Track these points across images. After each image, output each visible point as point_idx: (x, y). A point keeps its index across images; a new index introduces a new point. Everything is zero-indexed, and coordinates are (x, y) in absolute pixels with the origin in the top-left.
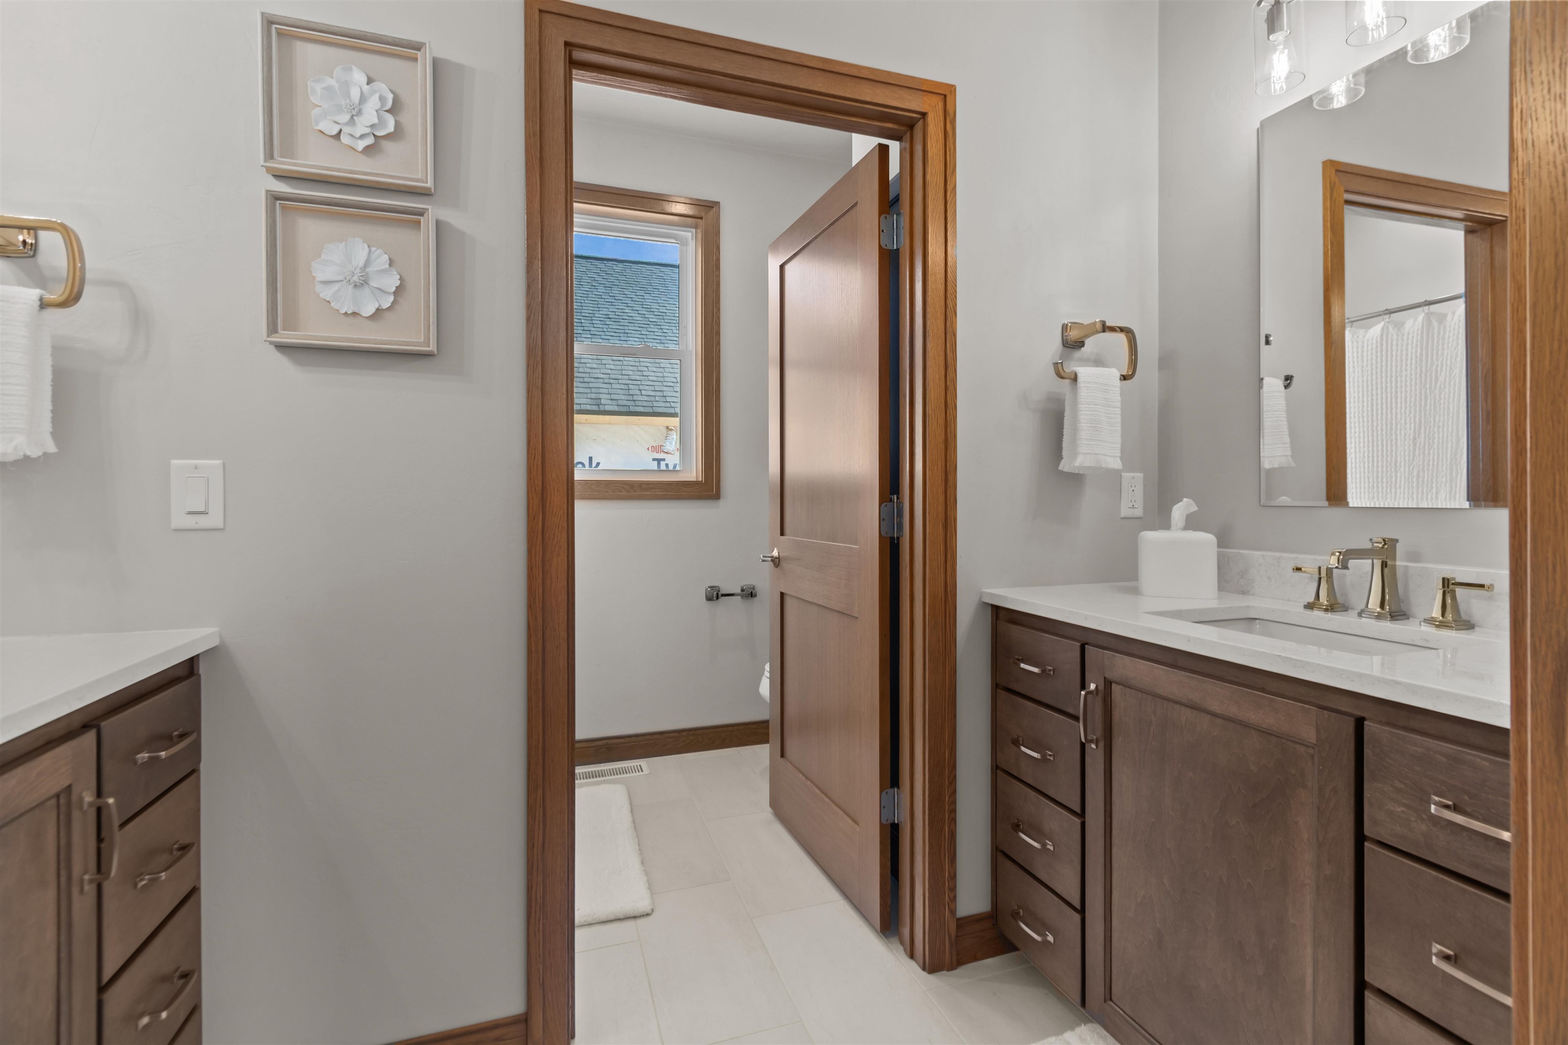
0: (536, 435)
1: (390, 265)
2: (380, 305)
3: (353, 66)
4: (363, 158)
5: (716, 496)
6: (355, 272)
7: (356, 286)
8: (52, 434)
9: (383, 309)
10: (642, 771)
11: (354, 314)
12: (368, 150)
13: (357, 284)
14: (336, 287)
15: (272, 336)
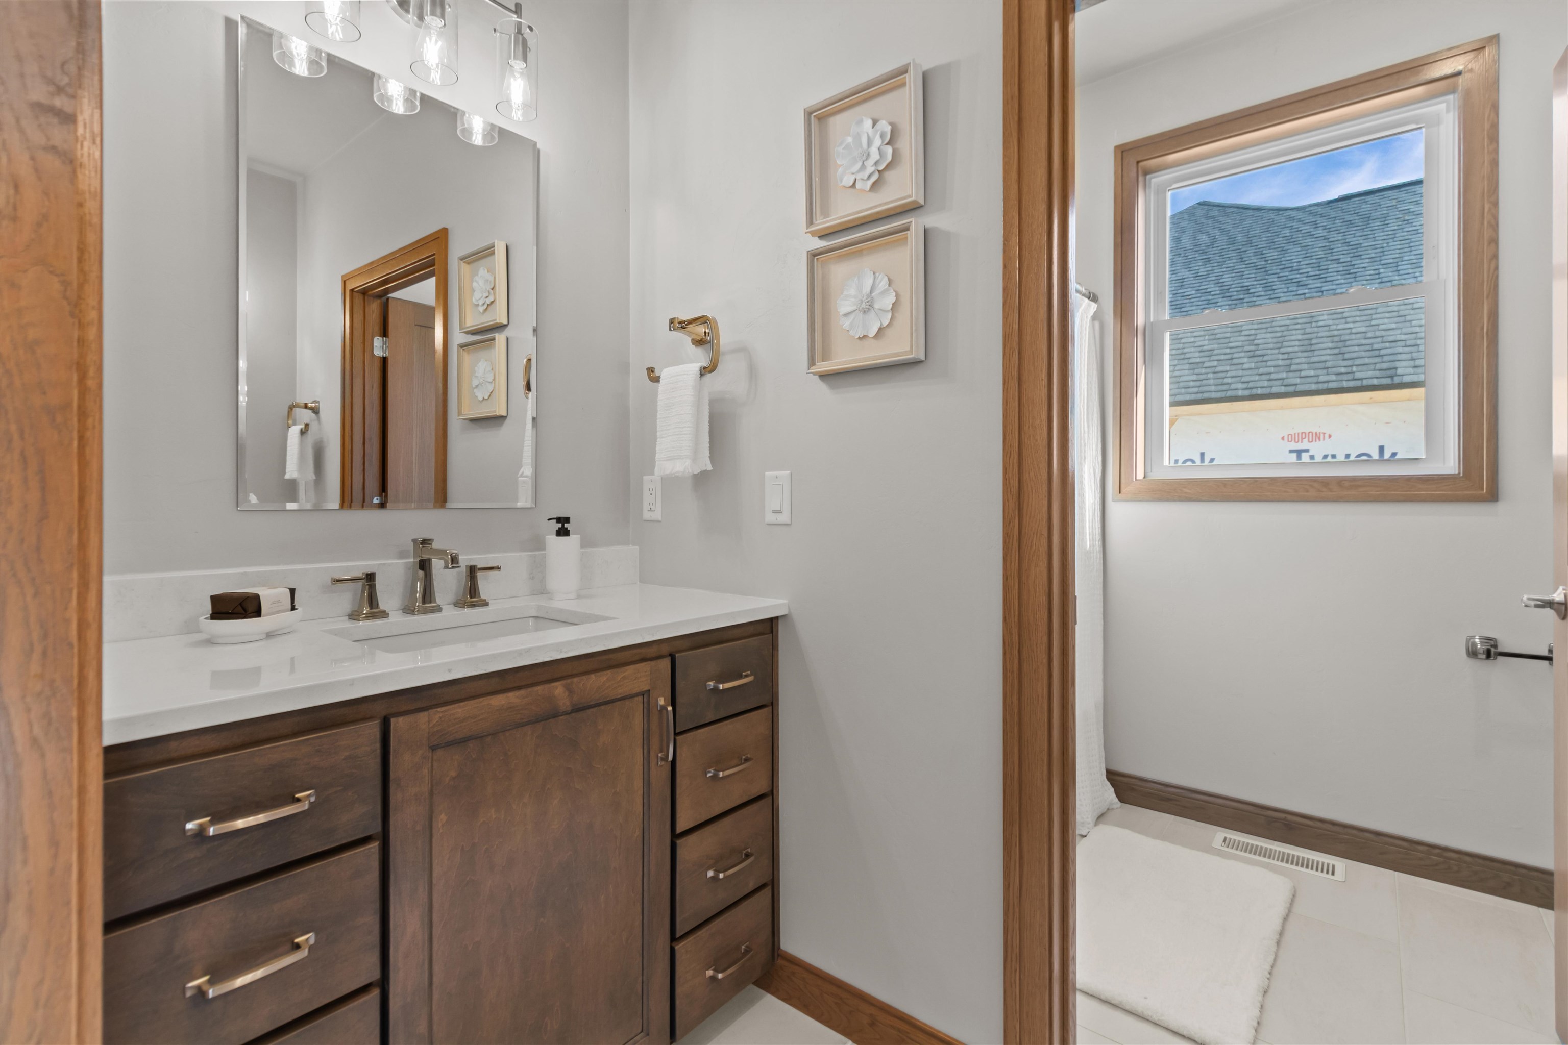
0: (1011, 430)
1: (889, 285)
2: (881, 324)
3: (863, 117)
4: (872, 195)
5: (1493, 496)
6: (863, 299)
7: (864, 312)
8: (709, 457)
9: (884, 327)
10: (1333, 874)
11: (865, 337)
12: (875, 186)
13: (865, 309)
14: (852, 317)
15: (812, 368)
